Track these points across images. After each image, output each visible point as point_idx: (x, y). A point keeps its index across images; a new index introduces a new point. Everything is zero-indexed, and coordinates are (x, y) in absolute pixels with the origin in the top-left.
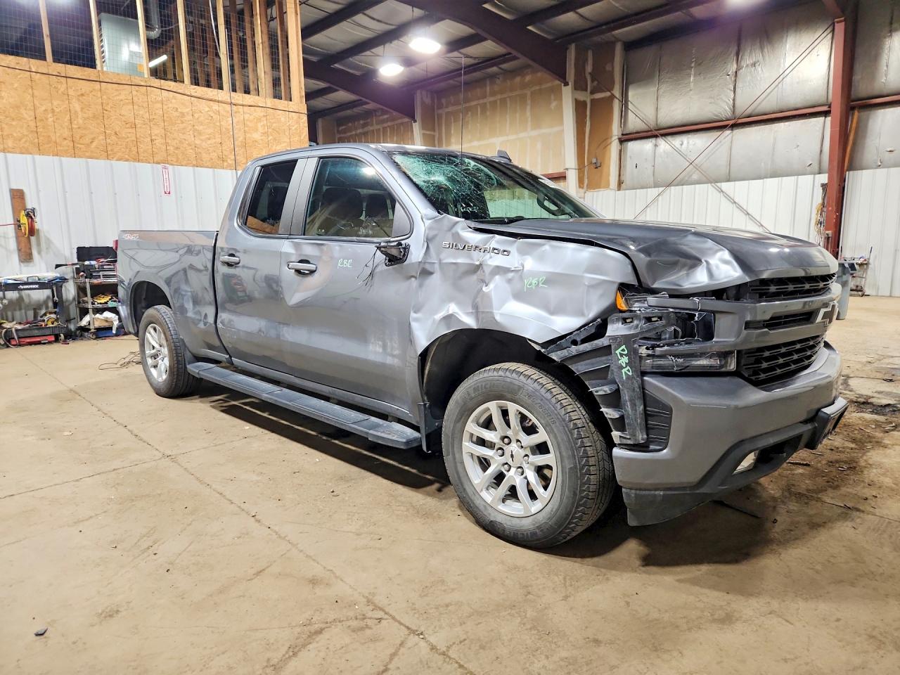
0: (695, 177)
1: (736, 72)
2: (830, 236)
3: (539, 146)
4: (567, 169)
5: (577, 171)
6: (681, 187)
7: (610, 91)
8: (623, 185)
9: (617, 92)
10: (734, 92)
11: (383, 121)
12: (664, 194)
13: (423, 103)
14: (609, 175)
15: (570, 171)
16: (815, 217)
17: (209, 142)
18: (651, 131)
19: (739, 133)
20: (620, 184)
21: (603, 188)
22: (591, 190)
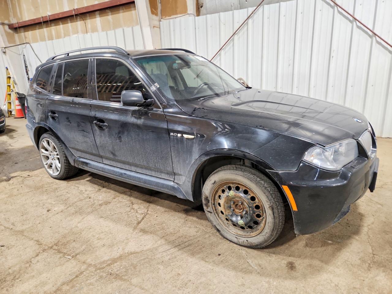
6: (277, 5)
20: (199, 8)
21: (180, 14)
22: (167, 18)
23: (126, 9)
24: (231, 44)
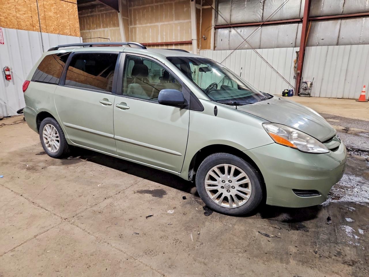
0: (246, 46)
1: (264, 1)
2: (299, 73)
3: (179, 28)
4: (193, 40)
5: (197, 41)
6: (240, 50)
7: (210, 5)
8: (216, 48)
9: (214, 6)
10: (263, 10)
11: (101, 11)
13: (122, 3)
14: (210, 44)
16: (293, 65)
17: (25, 16)
18: (228, 25)
19: (264, 28)
21: (208, 49)
22: (203, 50)
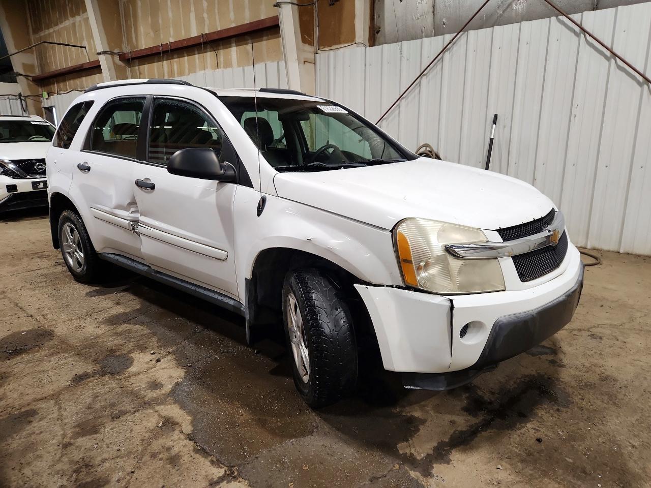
0: (520, 5)
4: (278, 5)
5: (296, 7)
6: (489, 30)
8: (378, 36)
12: (455, 48)
14: (353, 16)
15: (283, 6)
20: (375, 34)
21: (345, 43)
22: (326, 49)
23: (271, 35)
24: (417, 91)
